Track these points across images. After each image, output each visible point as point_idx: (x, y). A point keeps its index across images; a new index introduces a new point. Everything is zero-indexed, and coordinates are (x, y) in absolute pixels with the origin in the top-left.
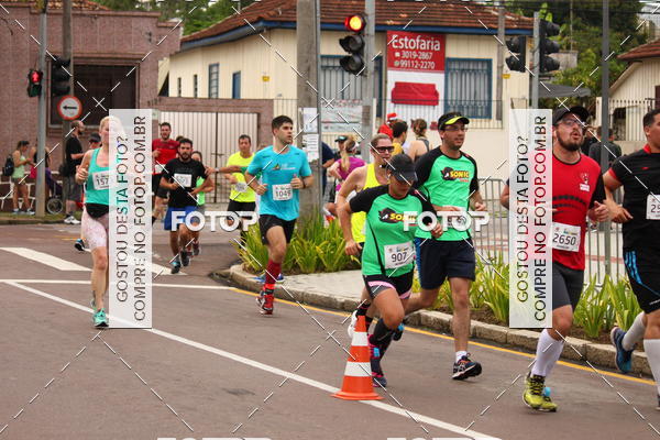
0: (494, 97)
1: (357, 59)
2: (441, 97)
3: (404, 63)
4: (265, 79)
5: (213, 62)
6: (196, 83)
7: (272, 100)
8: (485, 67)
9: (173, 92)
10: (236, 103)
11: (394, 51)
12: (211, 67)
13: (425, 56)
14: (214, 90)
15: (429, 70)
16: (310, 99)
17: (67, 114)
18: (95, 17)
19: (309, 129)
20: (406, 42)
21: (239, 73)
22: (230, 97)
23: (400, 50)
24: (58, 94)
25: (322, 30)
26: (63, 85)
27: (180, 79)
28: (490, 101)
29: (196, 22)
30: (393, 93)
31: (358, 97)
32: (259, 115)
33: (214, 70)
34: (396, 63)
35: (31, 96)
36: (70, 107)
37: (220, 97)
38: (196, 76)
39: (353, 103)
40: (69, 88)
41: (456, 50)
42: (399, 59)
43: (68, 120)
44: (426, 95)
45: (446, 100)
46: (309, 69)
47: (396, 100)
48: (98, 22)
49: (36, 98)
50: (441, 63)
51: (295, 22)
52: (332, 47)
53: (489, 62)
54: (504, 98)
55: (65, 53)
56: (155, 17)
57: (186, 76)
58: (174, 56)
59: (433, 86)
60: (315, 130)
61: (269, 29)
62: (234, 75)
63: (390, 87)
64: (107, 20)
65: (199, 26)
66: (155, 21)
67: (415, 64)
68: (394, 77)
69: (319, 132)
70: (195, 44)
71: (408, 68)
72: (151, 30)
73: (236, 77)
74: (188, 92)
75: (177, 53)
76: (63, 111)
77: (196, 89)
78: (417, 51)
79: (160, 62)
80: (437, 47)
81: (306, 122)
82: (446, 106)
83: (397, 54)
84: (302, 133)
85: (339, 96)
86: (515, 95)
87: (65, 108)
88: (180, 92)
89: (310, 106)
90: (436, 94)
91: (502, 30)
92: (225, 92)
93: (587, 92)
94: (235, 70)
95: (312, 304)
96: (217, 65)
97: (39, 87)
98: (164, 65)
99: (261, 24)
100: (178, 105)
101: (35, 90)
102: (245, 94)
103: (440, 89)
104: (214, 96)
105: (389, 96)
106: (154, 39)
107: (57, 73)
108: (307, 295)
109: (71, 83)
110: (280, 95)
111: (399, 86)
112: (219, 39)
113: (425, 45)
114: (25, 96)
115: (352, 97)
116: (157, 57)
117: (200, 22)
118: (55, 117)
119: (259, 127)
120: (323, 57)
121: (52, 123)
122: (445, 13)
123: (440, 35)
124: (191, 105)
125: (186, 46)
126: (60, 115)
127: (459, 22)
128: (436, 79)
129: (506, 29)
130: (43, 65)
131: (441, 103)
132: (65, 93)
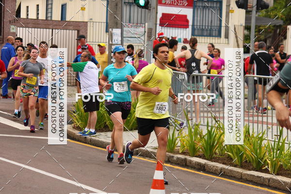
0: (223, 24)
2: (190, 23)
3: (168, 2)
4: (83, 9)
6: (38, 10)
7: (87, 22)
8: (218, 5)
9: (23, 15)
10: (64, 23)
14: (49, 15)
15: (183, 6)
16: (117, 24)
19: (116, 42)
21: (65, 5)
22: (60, 19)
27: (28, 7)
28: (221, 26)
30: (161, 19)
31: (139, 22)
32: (78, 31)
34: (163, 2)
37: (53, 19)
38: (38, 6)
39: (137, 25)
44: (180, 22)
45: (193, 25)
47: (162, 25)
50: (191, 2)
53: (221, 2)
54: (230, 25)
59: (185, 16)
60: (119, 42)
62: (62, 6)
63: (159, 16)
67: (175, 3)
68: (162, 10)
69: (122, 44)
71: (171, 5)
73: (64, 7)
74: (32, 15)
77: (38, 14)
81: (114, 38)
82: (193, 29)
84: (112, 45)
85: (128, 21)
86: (236, 23)
88: (28, 15)
89: (117, 27)
90: (187, 21)
92: (56, 16)
93: (280, 22)
100: (28, 23)
102: (69, 18)
103: (190, 18)
104: (49, 19)
105: (158, 22)
110: (91, 19)
111: (164, 15)
115: (135, 21)
124: (36, 24)
128: (188, 12)
131: (190, 27)
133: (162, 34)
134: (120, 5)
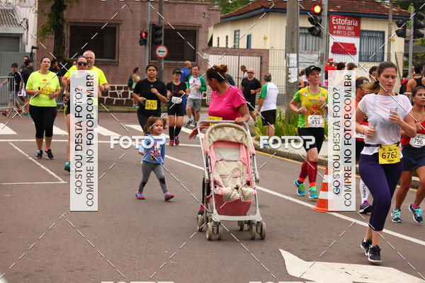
0: (386, 51)
1: (318, 29)
2: (358, 50)
3: (338, 32)
4: (265, 38)
5: (237, 29)
6: (227, 40)
7: (268, 50)
8: (381, 35)
9: (215, 44)
10: (249, 51)
11: (333, 25)
12: (235, 32)
13: (349, 28)
14: (237, 44)
15: (352, 36)
16: (293, 49)
17: (160, 55)
18: (175, 4)
19: (293, 65)
20: (339, 21)
21: (250, 35)
22: (246, 47)
23: (336, 25)
24: (155, 44)
25: (300, 13)
26: (159, 39)
27: (219, 38)
28: (383, 53)
29: (227, 8)
30: (333, 47)
31: (314, 49)
32: (261, 58)
33: (237, 33)
34: (334, 32)
35: (141, 45)
36: (162, 51)
37: (240, 47)
38: (227, 37)
39: (312, 52)
40: (161, 41)
41: (366, 26)
42: (336, 30)
43: (161, 58)
44: (349, 49)
45: (360, 52)
46: (293, 33)
47: (333, 52)
48: (177, 6)
49: (144, 46)
50: (358, 32)
51: (286, 9)
52: (305, 23)
53: (383, 33)
54: (391, 52)
55: (160, 22)
56: (207, 4)
57: (222, 36)
58: (217, 26)
59: (354, 45)
60: (296, 65)
61: (267, 12)
63: (331, 44)
64: (182, 5)
65: (228, 10)
66: (207, 6)
67: (344, 33)
68: (334, 39)
69: (298, 67)
70: (227, 19)
71: (341, 35)
72: (205, 11)
73: (249, 37)
74: (222, 45)
75: (218, 24)
76: (158, 53)
77: (227, 44)
78: (346, 26)
79: (209, 29)
80: (356, 24)
81: (291, 61)
82: (360, 56)
83: (335, 27)
84: (289, 67)
85: (304, 48)
86: (397, 51)
87: (159, 51)
88: (218, 44)
89: (293, 53)
90: (355, 49)
91: (391, 16)
92: (243, 45)
94: (249, 34)
95: (293, 159)
96: (239, 31)
97: (146, 40)
98: (211, 30)
99: (263, 9)
100: (218, 51)
101: (143, 42)
102: (253, 46)
103: (357, 46)
104: (237, 47)
105: (330, 49)
106: (206, 16)
107: (155, 33)
108: (291, 154)
109: (163, 38)
110: (272, 47)
111: (335, 44)
112: (240, 17)
113: (350, 23)
114: (138, 45)
115: (311, 49)
116: (208, 26)
117: (229, 8)
118: (153, 56)
119: (261, 64)
120: (301, 28)
121: (152, 60)
122: (360, 6)
123: (357, 17)
124: (226, 51)
125: (223, 20)
126: (156, 55)
127: (368, 11)
128: (356, 41)
129: (393, 16)
130: (148, 29)
131: (358, 54)
132: (159, 44)
133: (332, 60)
134: (295, 33)
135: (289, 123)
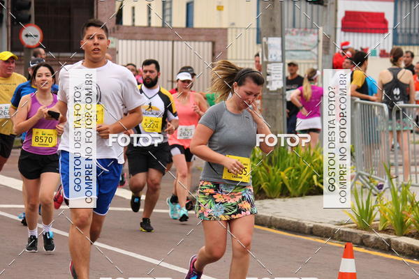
2: (391, 25)
4: (220, 8)
6: (149, 12)
7: (226, 30)
9: (127, 21)
10: (190, 32)
14: (167, 19)
16: (274, 29)
17: (28, 42)
19: (274, 58)
21: (192, 2)
22: (183, 25)
24: (19, 22)
26: (24, 13)
27: (133, 8)
30: (344, 21)
31: (309, 25)
32: (214, 44)
36: (32, 35)
37: (174, 25)
39: (305, 31)
40: (30, 17)
43: (30, 48)
44: (373, 24)
45: (395, 30)
47: (345, 29)
57: (139, 5)
59: (382, 15)
60: (279, 59)
62: (188, 4)
63: (341, 15)
68: (345, 6)
69: (282, 60)
73: (189, 7)
74: (141, 21)
76: (24, 39)
77: (150, 18)
81: (271, 52)
82: (395, 35)
84: (268, 62)
85: (291, 25)
87: (27, 36)
88: (134, 20)
89: (275, 36)
90: (385, 22)
92: (179, 21)
95: (280, 228)
97: (2, 16)
100: (136, 33)
102: (198, 23)
103: (389, 17)
104: (168, 25)
105: (339, 25)
107: (18, 1)
108: (276, 220)
109: (32, 11)
110: (233, 24)
111: (349, 14)
115: (303, 25)
118: (16, 44)
119: (213, 55)
121: (13, 50)
124: (147, 33)
126: (21, 43)
128: (386, 8)
131: (390, 31)
132: (27, 21)
135: (270, 163)
